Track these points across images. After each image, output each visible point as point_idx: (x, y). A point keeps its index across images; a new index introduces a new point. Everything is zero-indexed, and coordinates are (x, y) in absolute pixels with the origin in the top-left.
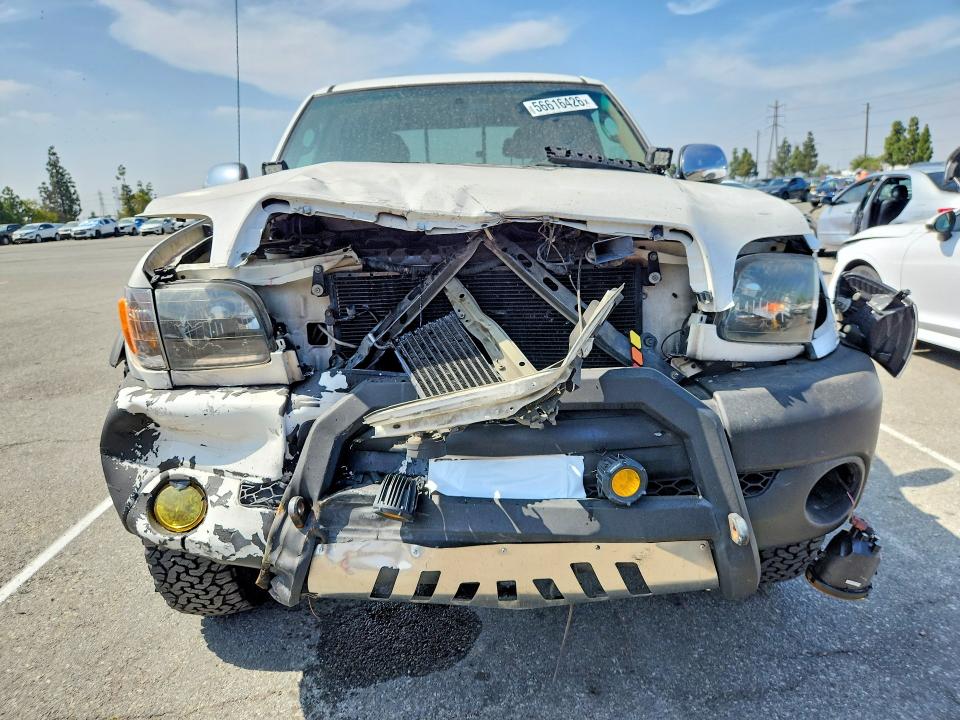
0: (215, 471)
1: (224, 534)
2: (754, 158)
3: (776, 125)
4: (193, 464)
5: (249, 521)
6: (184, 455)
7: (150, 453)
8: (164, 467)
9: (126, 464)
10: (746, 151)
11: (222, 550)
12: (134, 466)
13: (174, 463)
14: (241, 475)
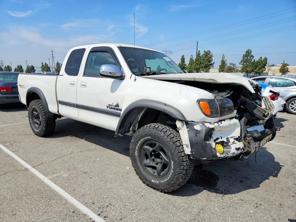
0: (227, 138)
1: (238, 149)
2: (49, 66)
3: (53, 57)
4: (222, 138)
5: (240, 145)
6: (219, 136)
7: (211, 138)
8: (215, 141)
9: (208, 142)
10: (46, 63)
11: (237, 152)
12: (209, 142)
13: (218, 139)
14: (233, 137)
